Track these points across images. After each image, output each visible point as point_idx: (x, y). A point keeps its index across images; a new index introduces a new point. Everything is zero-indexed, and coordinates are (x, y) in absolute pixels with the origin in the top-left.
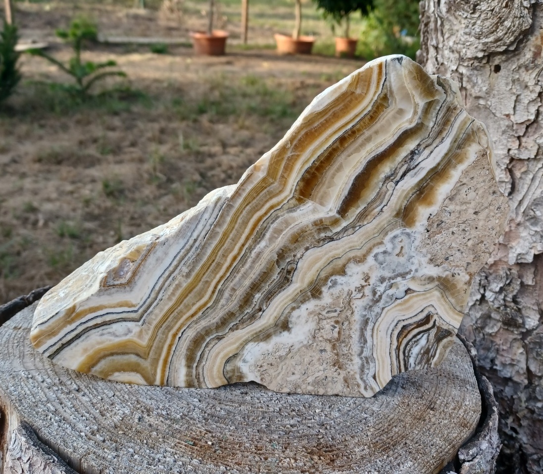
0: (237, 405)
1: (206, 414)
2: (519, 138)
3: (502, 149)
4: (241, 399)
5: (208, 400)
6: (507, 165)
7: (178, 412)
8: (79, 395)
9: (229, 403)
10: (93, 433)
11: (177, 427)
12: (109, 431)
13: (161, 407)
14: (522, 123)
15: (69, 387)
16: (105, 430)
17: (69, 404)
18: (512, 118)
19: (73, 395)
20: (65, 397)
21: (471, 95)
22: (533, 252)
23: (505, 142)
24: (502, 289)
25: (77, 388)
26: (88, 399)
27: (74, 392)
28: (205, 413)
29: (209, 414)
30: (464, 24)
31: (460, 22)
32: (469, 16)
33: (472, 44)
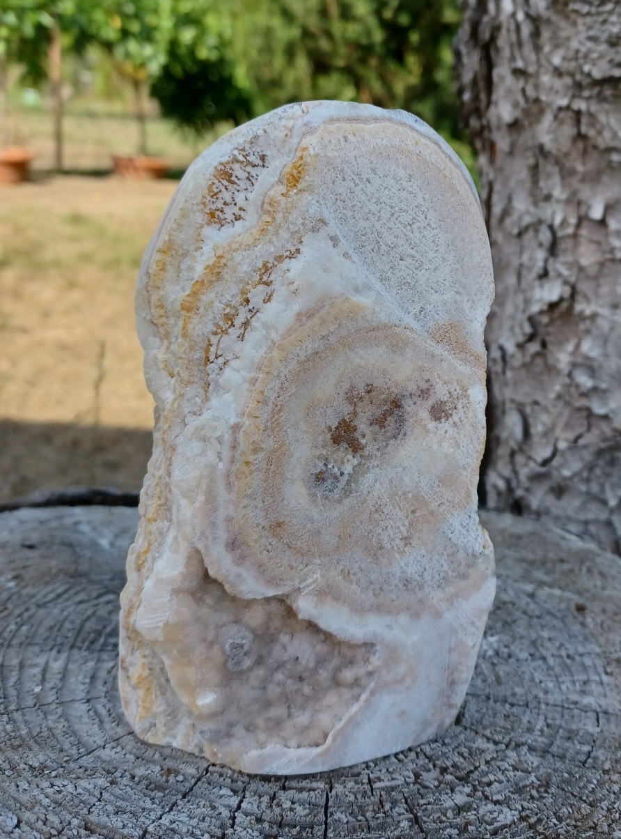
21: (595, 147)
30: (584, 24)
31: (575, 24)
32: (593, 10)
33: (601, 56)
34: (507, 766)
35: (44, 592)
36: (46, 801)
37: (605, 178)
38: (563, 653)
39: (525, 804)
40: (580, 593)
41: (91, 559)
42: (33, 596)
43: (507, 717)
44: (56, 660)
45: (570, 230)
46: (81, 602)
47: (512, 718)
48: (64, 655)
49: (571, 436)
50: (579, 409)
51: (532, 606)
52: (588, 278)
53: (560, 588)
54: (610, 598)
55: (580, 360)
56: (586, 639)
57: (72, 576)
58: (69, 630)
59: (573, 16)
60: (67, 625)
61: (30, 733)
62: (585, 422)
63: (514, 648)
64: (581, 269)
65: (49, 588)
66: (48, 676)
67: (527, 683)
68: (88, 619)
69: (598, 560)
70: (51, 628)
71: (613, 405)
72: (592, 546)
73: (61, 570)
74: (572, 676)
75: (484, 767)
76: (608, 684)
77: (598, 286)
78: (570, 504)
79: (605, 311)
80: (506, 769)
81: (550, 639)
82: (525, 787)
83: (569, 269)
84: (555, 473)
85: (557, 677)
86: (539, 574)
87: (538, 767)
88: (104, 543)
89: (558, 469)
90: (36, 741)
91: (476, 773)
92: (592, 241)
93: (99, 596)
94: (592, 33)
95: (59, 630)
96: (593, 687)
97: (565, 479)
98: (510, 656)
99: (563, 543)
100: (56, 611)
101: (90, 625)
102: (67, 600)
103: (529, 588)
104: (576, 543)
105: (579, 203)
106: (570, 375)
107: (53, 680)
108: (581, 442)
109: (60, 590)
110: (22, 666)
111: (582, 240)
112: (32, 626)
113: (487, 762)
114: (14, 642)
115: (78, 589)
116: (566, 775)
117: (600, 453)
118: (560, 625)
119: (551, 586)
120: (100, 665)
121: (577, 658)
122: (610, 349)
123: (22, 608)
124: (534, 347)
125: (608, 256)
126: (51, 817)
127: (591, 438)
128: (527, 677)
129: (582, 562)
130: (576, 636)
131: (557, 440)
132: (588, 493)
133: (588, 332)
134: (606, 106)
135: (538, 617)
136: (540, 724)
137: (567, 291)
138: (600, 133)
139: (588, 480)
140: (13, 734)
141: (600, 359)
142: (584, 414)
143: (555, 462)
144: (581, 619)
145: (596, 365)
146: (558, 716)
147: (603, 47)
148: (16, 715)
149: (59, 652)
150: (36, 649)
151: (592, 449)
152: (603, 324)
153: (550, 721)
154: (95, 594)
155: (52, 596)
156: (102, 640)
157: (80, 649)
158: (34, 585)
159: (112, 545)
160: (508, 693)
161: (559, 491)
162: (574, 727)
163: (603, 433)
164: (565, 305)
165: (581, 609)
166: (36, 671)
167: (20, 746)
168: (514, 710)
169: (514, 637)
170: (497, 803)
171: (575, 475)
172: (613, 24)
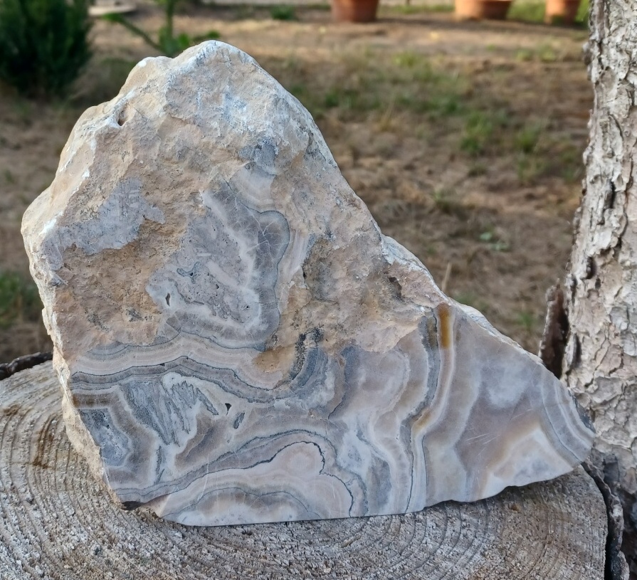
0: (231, 549)
1: (186, 557)
4: (240, 541)
5: (194, 537)
7: (150, 548)
8: (30, 508)
9: (221, 545)
10: (32, 563)
11: (142, 569)
12: (53, 562)
13: (129, 538)
15: (21, 495)
16: (48, 561)
17: (14, 518)
19: (23, 507)
20: (11, 508)
25: (31, 498)
26: (39, 516)
27: (25, 503)
28: (186, 554)
29: (190, 557)
45: (623, 188)
49: (607, 368)
52: (634, 232)
55: (619, 304)
62: (620, 359)
64: (629, 224)
83: (619, 222)
89: (591, 395)
97: (595, 404)
106: (610, 316)
108: (613, 375)
111: (633, 198)
117: (626, 388)
124: (591, 284)
127: (622, 375)
131: (596, 370)
133: (629, 280)
137: (616, 240)
139: (615, 411)
142: (619, 352)
143: (591, 388)
161: (593, 414)
163: (632, 371)
171: (605, 403)
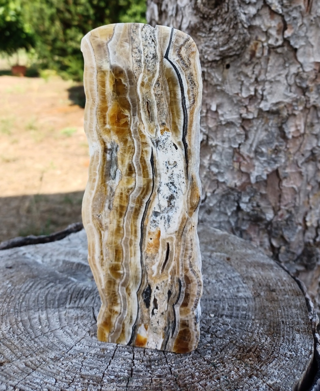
2: (246, 107)
3: (236, 115)
6: (241, 124)
14: (247, 98)
18: (240, 95)
21: (211, 84)
22: (266, 173)
23: (237, 110)
24: (250, 200)
30: (203, 40)
31: (200, 40)
32: (207, 35)
33: (211, 52)
34: (220, 324)
35: (24, 287)
36: (63, 371)
37: (216, 96)
38: (227, 278)
39: (230, 336)
40: (226, 253)
41: (37, 269)
42: (20, 289)
43: (215, 306)
44: (42, 314)
45: (204, 115)
46: (41, 288)
47: (217, 306)
48: (45, 312)
49: (211, 190)
50: (214, 181)
51: (211, 261)
52: (212, 132)
53: (219, 252)
54: (237, 253)
55: (212, 162)
56: (233, 271)
57: (33, 278)
58: (42, 301)
59: (199, 37)
60: (40, 299)
61: (45, 346)
62: (216, 185)
63: (210, 279)
64: (209, 129)
65: (26, 285)
66: (42, 321)
67: (218, 292)
68: (47, 294)
69: (230, 238)
70: (34, 301)
71: (226, 178)
72: (225, 233)
73: (27, 276)
74: (233, 286)
75: (212, 326)
76: (246, 287)
77: (216, 135)
78: (214, 216)
79: (220, 144)
80: (220, 325)
81: (221, 273)
82: (228, 330)
83: (205, 129)
84: (207, 205)
85: (228, 287)
86: (210, 248)
87: (231, 322)
88: (39, 261)
89: (208, 203)
90: (49, 348)
91: (211, 329)
92: (212, 118)
93: (47, 285)
94: (207, 44)
95: (38, 301)
96: (241, 289)
97: (211, 207)
98: (209, 282)
99: (215, 233)
100: (33, 294)
101: (49, 297)
102: (35, 288)
103: (209, 254)
104: (219, 232)
105: (207, 105)
106: (209, 168)
107: (45, 323)
108: (216, 192)
109: (31, 284)
110: (30, 319)
111: (209, 118)
112: (26, 302)
113: (213, 324)
114: (22, 310)
115: (38, 282)
116: (240, 323)
117: (223, 196)
118: (223, 267)
119: (216, 252)
120: (60, 313)
121: (233, 279)
122: (223, 157)
123: (19, 295)
125: (219, 123)
126: (67, 376)
127: (219, 191)
128: (217, 289)
129: (224, 240)
130: (230, 270)
131: (206, 193)
132: (220, 211)
133: (214, 152)
134: (214, 70)
135: (215, 265)
136: (227, 307)
137: (205, 137)
138: (212, 79)
139: (219, 207)
140: (38, 347)
141: (220, 161)
142: (216, 182)
143: (207, 201)
144: (229, 263)
145: (218, 163)
146: (232, 302)
147: (211, 49)
148: (36, 340)
149: (42, 311)
150: (32, 311)
151: (220, 195)
152: (220, 148)
153: (230, 305)
154: (45, 284)
155: (28, 287)
156: (57, 303)
157: (50, 308)
158: (19, 284)
159: (43, 261)
160: (213, 297)
161: (209, 212)
162: (239, 305)
163: (223, 188)
164: (205, 142)
165: (228, 259)
166: (37, 320)
167: (43, 351)
168: (217, 303)
169: (209, 275)
170: (221, 338)
171: (215, 205)
172: (215, 41)
